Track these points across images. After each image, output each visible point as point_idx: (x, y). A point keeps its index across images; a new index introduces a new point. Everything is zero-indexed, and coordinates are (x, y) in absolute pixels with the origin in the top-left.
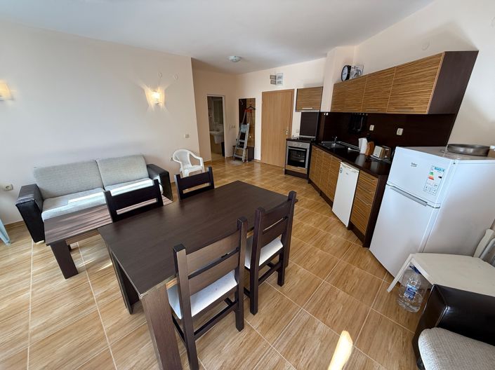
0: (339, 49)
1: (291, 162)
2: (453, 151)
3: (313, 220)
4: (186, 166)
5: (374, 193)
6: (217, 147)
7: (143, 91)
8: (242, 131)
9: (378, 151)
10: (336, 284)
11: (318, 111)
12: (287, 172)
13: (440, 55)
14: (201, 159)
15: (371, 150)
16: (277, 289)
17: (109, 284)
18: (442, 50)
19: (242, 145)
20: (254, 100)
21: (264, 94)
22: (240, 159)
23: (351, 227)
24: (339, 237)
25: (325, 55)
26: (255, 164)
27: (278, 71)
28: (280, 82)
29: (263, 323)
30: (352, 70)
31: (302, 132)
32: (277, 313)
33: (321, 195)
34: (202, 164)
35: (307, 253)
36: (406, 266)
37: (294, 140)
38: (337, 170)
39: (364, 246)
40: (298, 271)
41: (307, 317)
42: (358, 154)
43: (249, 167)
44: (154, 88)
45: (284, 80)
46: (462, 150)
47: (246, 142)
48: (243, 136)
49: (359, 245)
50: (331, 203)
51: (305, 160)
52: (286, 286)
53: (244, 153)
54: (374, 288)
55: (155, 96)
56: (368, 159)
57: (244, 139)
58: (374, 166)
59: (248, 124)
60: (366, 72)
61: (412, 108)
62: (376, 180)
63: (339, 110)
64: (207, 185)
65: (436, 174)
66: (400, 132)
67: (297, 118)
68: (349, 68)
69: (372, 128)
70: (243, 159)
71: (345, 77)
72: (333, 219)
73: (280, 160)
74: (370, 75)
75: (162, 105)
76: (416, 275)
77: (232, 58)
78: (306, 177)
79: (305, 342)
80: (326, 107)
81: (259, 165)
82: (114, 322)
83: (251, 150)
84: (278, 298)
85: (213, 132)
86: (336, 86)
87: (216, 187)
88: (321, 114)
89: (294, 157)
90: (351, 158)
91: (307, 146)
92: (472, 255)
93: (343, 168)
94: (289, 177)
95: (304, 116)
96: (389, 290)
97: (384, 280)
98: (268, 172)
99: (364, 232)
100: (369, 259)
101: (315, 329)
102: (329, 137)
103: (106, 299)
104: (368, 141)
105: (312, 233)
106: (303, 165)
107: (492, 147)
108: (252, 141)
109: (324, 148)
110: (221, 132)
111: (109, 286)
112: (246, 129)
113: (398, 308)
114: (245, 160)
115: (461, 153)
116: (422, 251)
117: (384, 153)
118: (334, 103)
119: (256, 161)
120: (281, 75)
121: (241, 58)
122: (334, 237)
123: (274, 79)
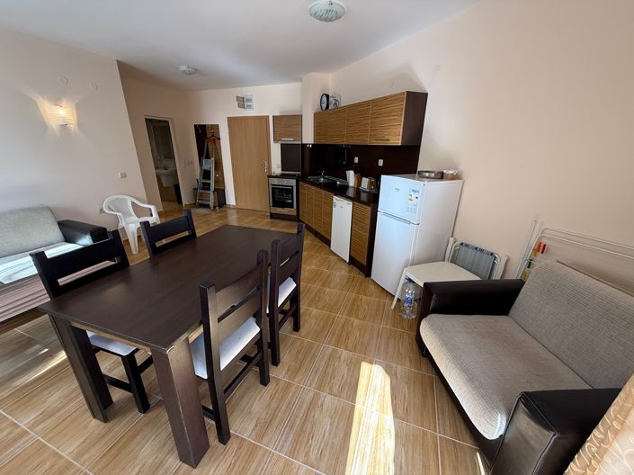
0: (314, 75)
1: (276, 203)
2: (421, 176)
3: (314, 261)
4: (128, 220)
5: (368, 222)
6: (169, 192)
7: (35, 103)
8: (205, 167)
9: (365, 182)
10: (349, 314)
11: (300, 142)
12: (273, 216)
13: (403, 93)
14: (152, 207)
15: (359, 183)
16: (295, 336)
17: (44, 402)
18: (405, 90)
19: (206, 187)
20: (216, 127)
21: (230, 120)
22: (208, 206)
23: (352, 261)
24: (342, 273)
25: (301, 80)
26: (228, 211)
27: (245, 92)
28: (249, 107)
29: (288, 371)
30: (331, 99)
31: (284, 167)
32: (300, 357)
33: (316, 236)
34: (155, 215)
35: (316, 295)
36: (403, 280)
37: (276, 177)
38: (331, 205)
39: (366, 276)
40: (310, 313)
41: (330, 350)
42: (347, 187)
43: (222, 214)
44: (56, 100)
45: (254, 104)
46: (427, 174)
47: (212, 182)
48: (206, 174)
49: (362, 277)
50: (328, 242)
51: (293, 200)
52: (303, 330)
53: (212, 196)
54: (381, 308)
55: (60, 113)
56: (358, 191)
57: (209, 179)
58: (364, 197)
59: (213, 159)
60: (344, 102)
61: (388, 140)
62: (369, 209)
63: (322, 142)
64: (187, 233)
65: (414, 195)
66: (381, 163)
67: (276, 151)
68: (328, 96)
69: (356, 160)
70: (212, 205)
71: (324, 106)
72: (332, 258)
73: (262, 202)
74: (349, 106)
75: (73, 126)
76: (411, 285)
77: (184, 68)
78: (297, 219)
79: (333, 372)
80: (308, 138)
81: (234, 211)
82: (78, 443)
83: (221, 193)
84: (299, 343)
85: (159, 171)
86: (316, 115)
87: (198, 235)
88: (304, 146)
89: (280, 197)
90: (342, 191)
91: (293, 182)
92: (444, 260)
93: (337, 202)
94: (277, 221)
95: (284, 148)
96: (393, 308)
97: (388, 301)
98: (250, 218)
99: (365, 263)
100: (372, 287)
101: (340, 358)
102: (316, 172)
103: (49, 422)
104: (355, 173)
105: (317, 274)
106: (291, 205)
107: (445, 171)
108: (220, 181)
109: (312, 184)
110: (171, 169)
111: (47, 405)
112: (209, 165)
113: (401, 319)
114: (215, 207)
115: (427, 178)
116: (412, 264)
117: (371, 184)
118: (316, 134)
119: (230, 207)
120: (249, 97)
121: (196, 70)
122: (338, 274)
123: (242, 102)
